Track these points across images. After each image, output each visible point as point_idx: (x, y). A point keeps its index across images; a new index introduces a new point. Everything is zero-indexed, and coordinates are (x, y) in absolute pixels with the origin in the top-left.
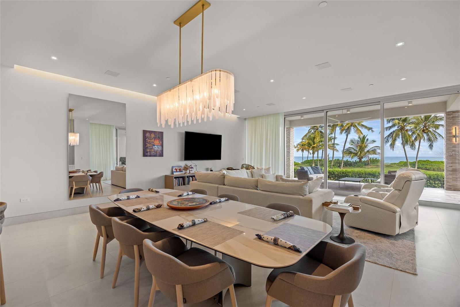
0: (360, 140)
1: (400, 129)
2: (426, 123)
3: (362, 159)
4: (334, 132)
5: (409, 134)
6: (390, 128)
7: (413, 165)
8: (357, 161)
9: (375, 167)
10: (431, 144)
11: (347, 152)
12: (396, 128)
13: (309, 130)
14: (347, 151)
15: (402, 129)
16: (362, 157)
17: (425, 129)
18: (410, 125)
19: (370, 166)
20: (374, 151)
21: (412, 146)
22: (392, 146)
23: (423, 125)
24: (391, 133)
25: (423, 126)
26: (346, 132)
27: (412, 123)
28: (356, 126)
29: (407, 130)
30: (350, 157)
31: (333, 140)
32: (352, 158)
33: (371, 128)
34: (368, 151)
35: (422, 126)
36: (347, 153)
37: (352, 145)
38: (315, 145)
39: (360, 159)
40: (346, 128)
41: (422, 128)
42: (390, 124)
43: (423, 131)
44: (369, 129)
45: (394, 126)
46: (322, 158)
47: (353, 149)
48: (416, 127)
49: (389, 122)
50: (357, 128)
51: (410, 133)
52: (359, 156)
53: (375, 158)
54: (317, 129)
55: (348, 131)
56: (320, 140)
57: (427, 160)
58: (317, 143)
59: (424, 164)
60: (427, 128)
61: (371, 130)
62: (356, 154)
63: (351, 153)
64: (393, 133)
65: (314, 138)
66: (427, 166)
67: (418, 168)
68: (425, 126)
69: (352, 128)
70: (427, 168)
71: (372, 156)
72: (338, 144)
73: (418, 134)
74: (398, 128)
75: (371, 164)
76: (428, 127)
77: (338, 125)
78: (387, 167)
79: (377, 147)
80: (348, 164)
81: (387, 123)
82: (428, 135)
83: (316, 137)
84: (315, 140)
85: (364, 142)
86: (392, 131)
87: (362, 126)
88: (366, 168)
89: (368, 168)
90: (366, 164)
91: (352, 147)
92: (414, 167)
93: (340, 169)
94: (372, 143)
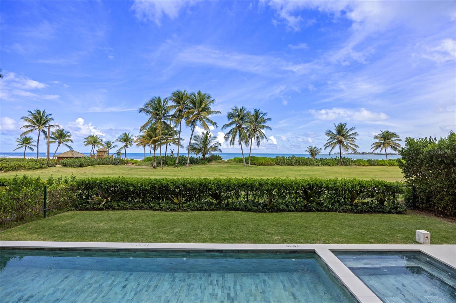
0: (203, 136)
2: (255, 124)
4: (180, 124)
5: (245, 132)
6: (231, 124)
7: (247, 161)
8: (200, 157)
9: (217, 163)
10: (258, 142)
11: (192, 148)
12: (234, 126)
13: (150, 118)
15: (239, 126)
16: (206, 154)
17: (255, 128)
18: (246, 123)
19: (213, 162)
20: (215, 148)
21: (247, 143)
22: (232, 142)
24: (231, 130)
26: (192, 125)
28: (202, 119)
29: (243, 128)
30: (194, 153)
31: (178, 134)
32: (197, 155)
33: (216, 123)
34: (211, 148)
37: (196, 140)
38: (157, 138)
39: (204, 154)
40: (192, 120)
42: (231, 121)
43: (254, 130)
44: (214, 124)
45: (233, 123)
46: (166, 155)
49: (230, 119)
50: (203, 121)
52: (203, 153)
53: (216, 155)
54: (160, 119)
55: (194, 124)
56: (163, 132)
58: (159, 135)
61: (215, 126)
62: (199, 151)
63: (195, 149)
64: (232, 130)
65: (156, 129)
66: (255, 161)
67: (250, 164)
68: (255, 126)
69: (198, 122)
70: (255, 163)
71: (213, 153)
72: (183, 139)
73: (251, 133)
74: (236, 125)
75: (213, 161)
76: (257, 127)
77: (184, 116)
78: (227, 163)
79: (218, 144)
80: (193, 162)
81: (228, 120)
83: (158, 127)
84: (157, 131)
85: (207, 138)
86: (232, 128)
87: (208, 119)
88: (210, 165)
89: (211, 165)
90: (209, 160)
91: (197, 143)
92: (248, 163)
93: (186, 167)
94: (214, 139)
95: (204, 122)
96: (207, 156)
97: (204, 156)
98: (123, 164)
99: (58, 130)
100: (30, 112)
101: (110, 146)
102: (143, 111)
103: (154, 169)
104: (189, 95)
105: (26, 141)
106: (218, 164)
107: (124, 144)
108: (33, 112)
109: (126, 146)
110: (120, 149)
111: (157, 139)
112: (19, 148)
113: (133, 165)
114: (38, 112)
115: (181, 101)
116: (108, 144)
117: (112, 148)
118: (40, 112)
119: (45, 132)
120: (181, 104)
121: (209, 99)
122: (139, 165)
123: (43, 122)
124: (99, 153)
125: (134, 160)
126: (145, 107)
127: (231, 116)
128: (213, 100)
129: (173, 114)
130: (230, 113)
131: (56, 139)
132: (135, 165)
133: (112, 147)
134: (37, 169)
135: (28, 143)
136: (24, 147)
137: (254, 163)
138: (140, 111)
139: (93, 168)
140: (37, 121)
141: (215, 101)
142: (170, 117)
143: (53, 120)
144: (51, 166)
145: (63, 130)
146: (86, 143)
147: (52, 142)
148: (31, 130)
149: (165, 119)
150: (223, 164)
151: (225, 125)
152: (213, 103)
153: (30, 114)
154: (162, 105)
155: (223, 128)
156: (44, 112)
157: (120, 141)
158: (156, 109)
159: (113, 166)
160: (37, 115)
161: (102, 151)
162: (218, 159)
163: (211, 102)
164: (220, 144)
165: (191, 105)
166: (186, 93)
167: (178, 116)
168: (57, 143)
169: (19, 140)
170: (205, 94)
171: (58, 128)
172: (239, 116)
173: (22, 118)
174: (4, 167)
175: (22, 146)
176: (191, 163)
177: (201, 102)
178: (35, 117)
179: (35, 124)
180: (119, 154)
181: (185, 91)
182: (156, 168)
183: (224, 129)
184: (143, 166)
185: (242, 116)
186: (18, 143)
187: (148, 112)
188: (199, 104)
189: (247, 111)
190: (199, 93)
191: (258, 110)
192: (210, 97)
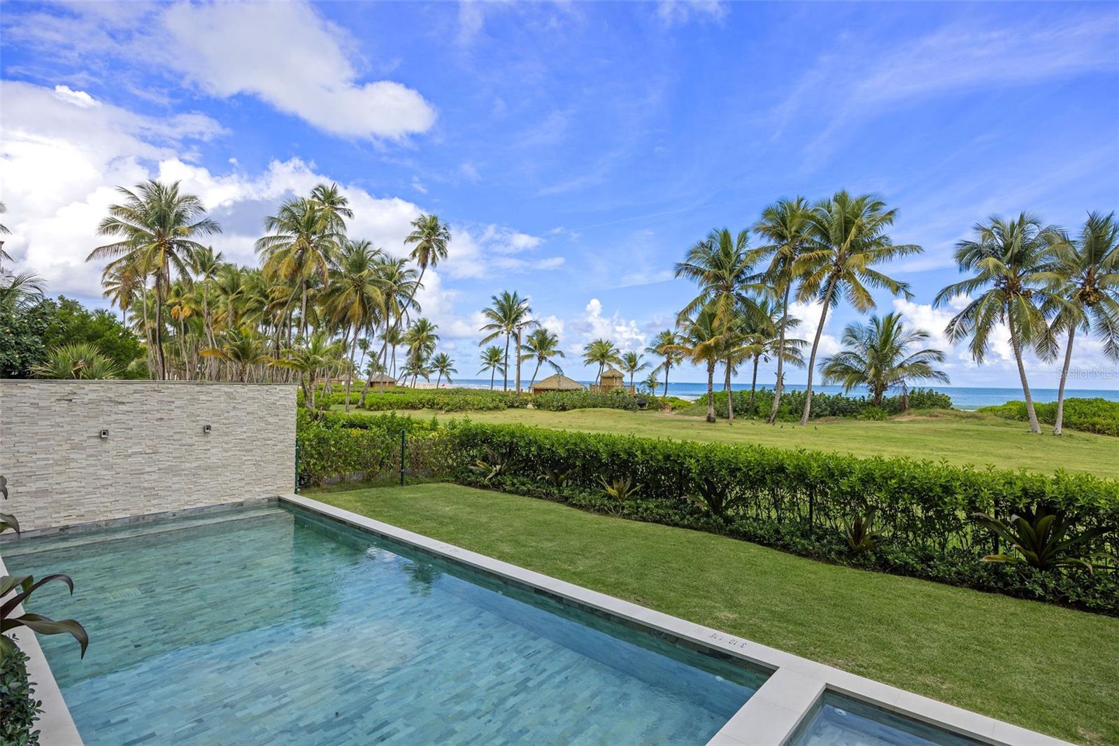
0: (875, 330)
1: (1003, 289)
2: (1092, 271)
3: (884, 394)
5: (1034, 307)
6: (972, 284)
7: (1048, 415)
9: (924, 418)
10: (1111, 341)
11: (837, 368)
12: (989, 286)
14: (834, 365)
16: (884, 387)
17: (1088, 289)
19: (909, 414)
20: (920, 368)
21: (1046, 346)
22: (979, 347)
23: (1083, 278)
24: (974, 304)
25: (1082, 281)
26: (824, 298)
27: (1045, 268)
28: (853, 277)
29: (1027, 295)
30: (843, 385)
33: (905, 286)
34: (901, 366)
35: (1077, 282)
36: (835, 372)
37: (850, 343)
38: (715, 341)
39: (879, 388)
41: (1079, 286)
42: (971, 274)
43: (1084, 296)
44: (898, 289)
45: (983, 279)
46: (753, 387)
47: (856, 357)
48: (1058, 284)
49: (968, 266)
50: (856, 283)
51: (1039, 306)
52: (871, 382)
53: (926, 391)
54: (728, 289)
55: (830, 297)
56: (731, 323)
57: (1096, 400)
58: (721, 333)
59: (1085, 414)
60: (1096, 286)
61: (903, 293)
62: (861, 377)
63: (847, 370)
64: (980, 303)
65: (713, 316)
66: (1096, 419)
67: (1065, 425)
68: (1089, 281)
69: (841, 283)
70: (1098, 426)
71: (915, 383)
72: (805, 342)
73: (1066, 309)
74: (996, 285)
75: (912, 410)
76: (1099, 284)
78: (964, 421)
79: (930, 354)
80: (838, 410)
81: (961, 270)
82: (1099, 311)
83: (718, 312)
84: (716, 323)
85: (889, 336)
86: (978, 298)
87: (874, 276)
88: (894, 423)
89: (901, 423)
90: (896, 408)
91: (853, 351)
92: (1053, 423)
93: (802, 424)
94: (918, 339)
95: (858, 287)
96: (888, 394)
97: (878, 395)
98: (653, 408)
99: (538, 331)
100: (494, 298)
101: (635, 365)
102: (683, 273)
103: (709, 424)
104: (810, 208)
105: (494, 357)
106: (927, 422)
107: (664, 359)
108: (500, 298)
109: (668, 365)
110: (653, 373)
111: (712, 344)
112: (484, 369)
113: (673, 413)
114: (506, 297)
115: (786, 232)
116: (632, 361)
117: (639, 369)
118: (509, 297)
119: (517, 337)
120: (790, 240)
121: (878, 210)
122: (686, 414)
123: (513, 316)
124: (605, 380)
125: (678, 399)
126: (688, 260)
127: (969, 254)
128: (891, 213)
129: (765, 271)
130: (966, 243)
131: (533, 351)
132: (677, 411)
133: (639, 365)
134: (491, 409)
135: (496, 361)
136: (492, 368)
137: (1094, 425)
138: (678, 274)
139: (580, 414)
140: (505, 317)
141: (897, 213)
142: (758, 282)
143: (530, 311)
144: (517, 407)
145: (546, 331)
146: (586, 358)
147: (527, 357)
148: (496, 334)
149: (742, 289)
150: (948, 421)
151: (949, 287)
152: (891, 222)
153: (494, 301)
154: (735, 249)
155: (937, 299)
156: (515, 295)
157: (654, 351)
158: (717, 264)
159: (623, 411)
160: (505, 303)
161: (611, 375)
162: (933, 405)
163: (883, 219)
164: (940, 356)
165: (817, 239)
166: (803, 203)
167: (779, 276)
168: (535, 360)
169: (484, 355)
170: (864, 199)
171: (538, 328)
172: (1006, 249)
173: (484, 311)
174: (445, 403)
175: (487, 366)
176: (834, 414)
177: (847, 225)
178: (502, 308)
179: (502, 321)
180: (651, 384)
181: (799, 202)
182: (714, 421)
183: (941, 301)
184: (693, 415)
185: (1016, 251)
186: (484, 361)
187: (697, 272)
188: (841, 230)
189: (1044, 227)
190: (841, 199)
191: (1108, 219)
192: (881, 203)
